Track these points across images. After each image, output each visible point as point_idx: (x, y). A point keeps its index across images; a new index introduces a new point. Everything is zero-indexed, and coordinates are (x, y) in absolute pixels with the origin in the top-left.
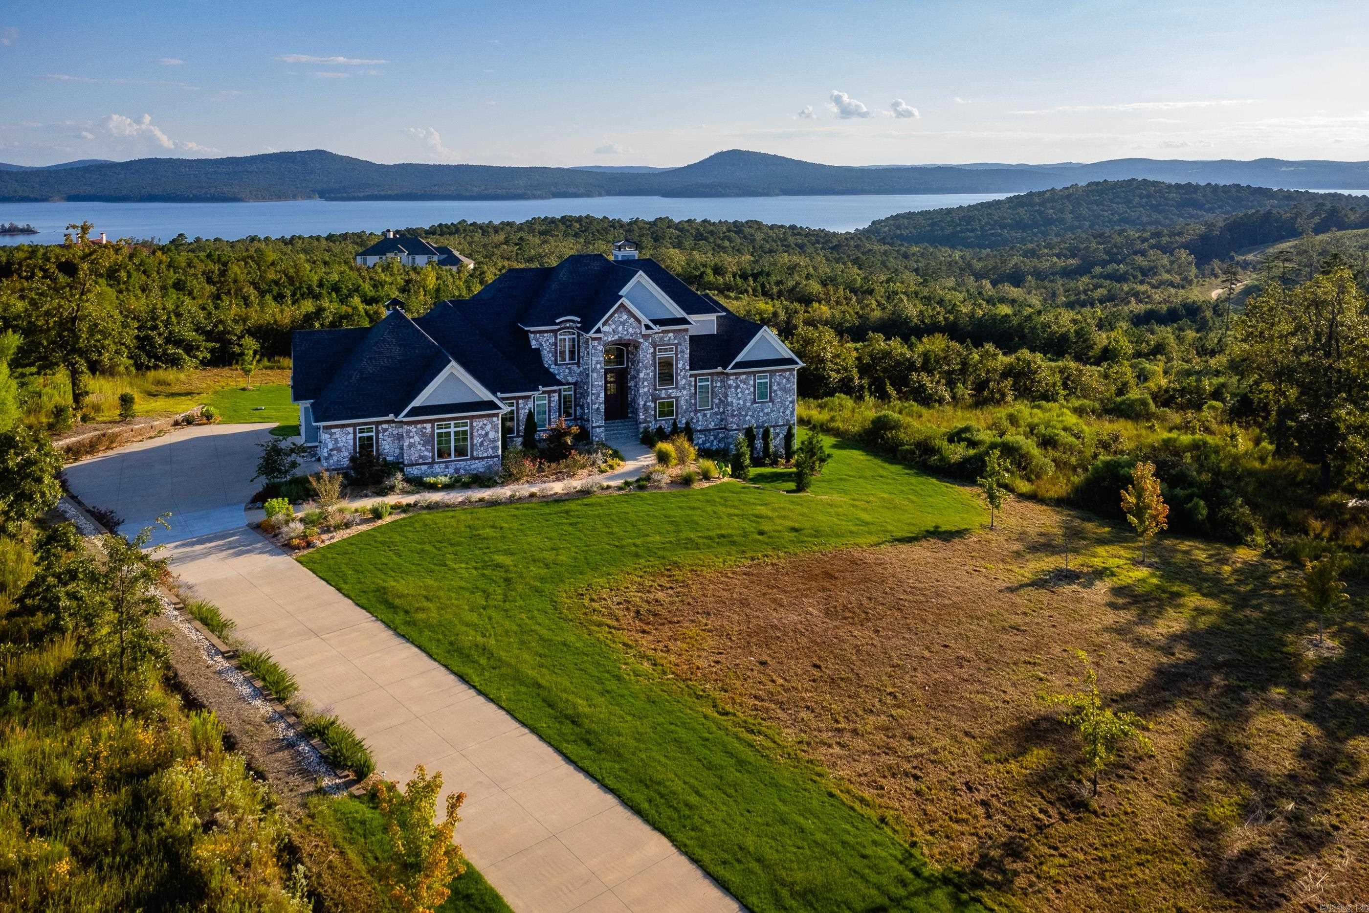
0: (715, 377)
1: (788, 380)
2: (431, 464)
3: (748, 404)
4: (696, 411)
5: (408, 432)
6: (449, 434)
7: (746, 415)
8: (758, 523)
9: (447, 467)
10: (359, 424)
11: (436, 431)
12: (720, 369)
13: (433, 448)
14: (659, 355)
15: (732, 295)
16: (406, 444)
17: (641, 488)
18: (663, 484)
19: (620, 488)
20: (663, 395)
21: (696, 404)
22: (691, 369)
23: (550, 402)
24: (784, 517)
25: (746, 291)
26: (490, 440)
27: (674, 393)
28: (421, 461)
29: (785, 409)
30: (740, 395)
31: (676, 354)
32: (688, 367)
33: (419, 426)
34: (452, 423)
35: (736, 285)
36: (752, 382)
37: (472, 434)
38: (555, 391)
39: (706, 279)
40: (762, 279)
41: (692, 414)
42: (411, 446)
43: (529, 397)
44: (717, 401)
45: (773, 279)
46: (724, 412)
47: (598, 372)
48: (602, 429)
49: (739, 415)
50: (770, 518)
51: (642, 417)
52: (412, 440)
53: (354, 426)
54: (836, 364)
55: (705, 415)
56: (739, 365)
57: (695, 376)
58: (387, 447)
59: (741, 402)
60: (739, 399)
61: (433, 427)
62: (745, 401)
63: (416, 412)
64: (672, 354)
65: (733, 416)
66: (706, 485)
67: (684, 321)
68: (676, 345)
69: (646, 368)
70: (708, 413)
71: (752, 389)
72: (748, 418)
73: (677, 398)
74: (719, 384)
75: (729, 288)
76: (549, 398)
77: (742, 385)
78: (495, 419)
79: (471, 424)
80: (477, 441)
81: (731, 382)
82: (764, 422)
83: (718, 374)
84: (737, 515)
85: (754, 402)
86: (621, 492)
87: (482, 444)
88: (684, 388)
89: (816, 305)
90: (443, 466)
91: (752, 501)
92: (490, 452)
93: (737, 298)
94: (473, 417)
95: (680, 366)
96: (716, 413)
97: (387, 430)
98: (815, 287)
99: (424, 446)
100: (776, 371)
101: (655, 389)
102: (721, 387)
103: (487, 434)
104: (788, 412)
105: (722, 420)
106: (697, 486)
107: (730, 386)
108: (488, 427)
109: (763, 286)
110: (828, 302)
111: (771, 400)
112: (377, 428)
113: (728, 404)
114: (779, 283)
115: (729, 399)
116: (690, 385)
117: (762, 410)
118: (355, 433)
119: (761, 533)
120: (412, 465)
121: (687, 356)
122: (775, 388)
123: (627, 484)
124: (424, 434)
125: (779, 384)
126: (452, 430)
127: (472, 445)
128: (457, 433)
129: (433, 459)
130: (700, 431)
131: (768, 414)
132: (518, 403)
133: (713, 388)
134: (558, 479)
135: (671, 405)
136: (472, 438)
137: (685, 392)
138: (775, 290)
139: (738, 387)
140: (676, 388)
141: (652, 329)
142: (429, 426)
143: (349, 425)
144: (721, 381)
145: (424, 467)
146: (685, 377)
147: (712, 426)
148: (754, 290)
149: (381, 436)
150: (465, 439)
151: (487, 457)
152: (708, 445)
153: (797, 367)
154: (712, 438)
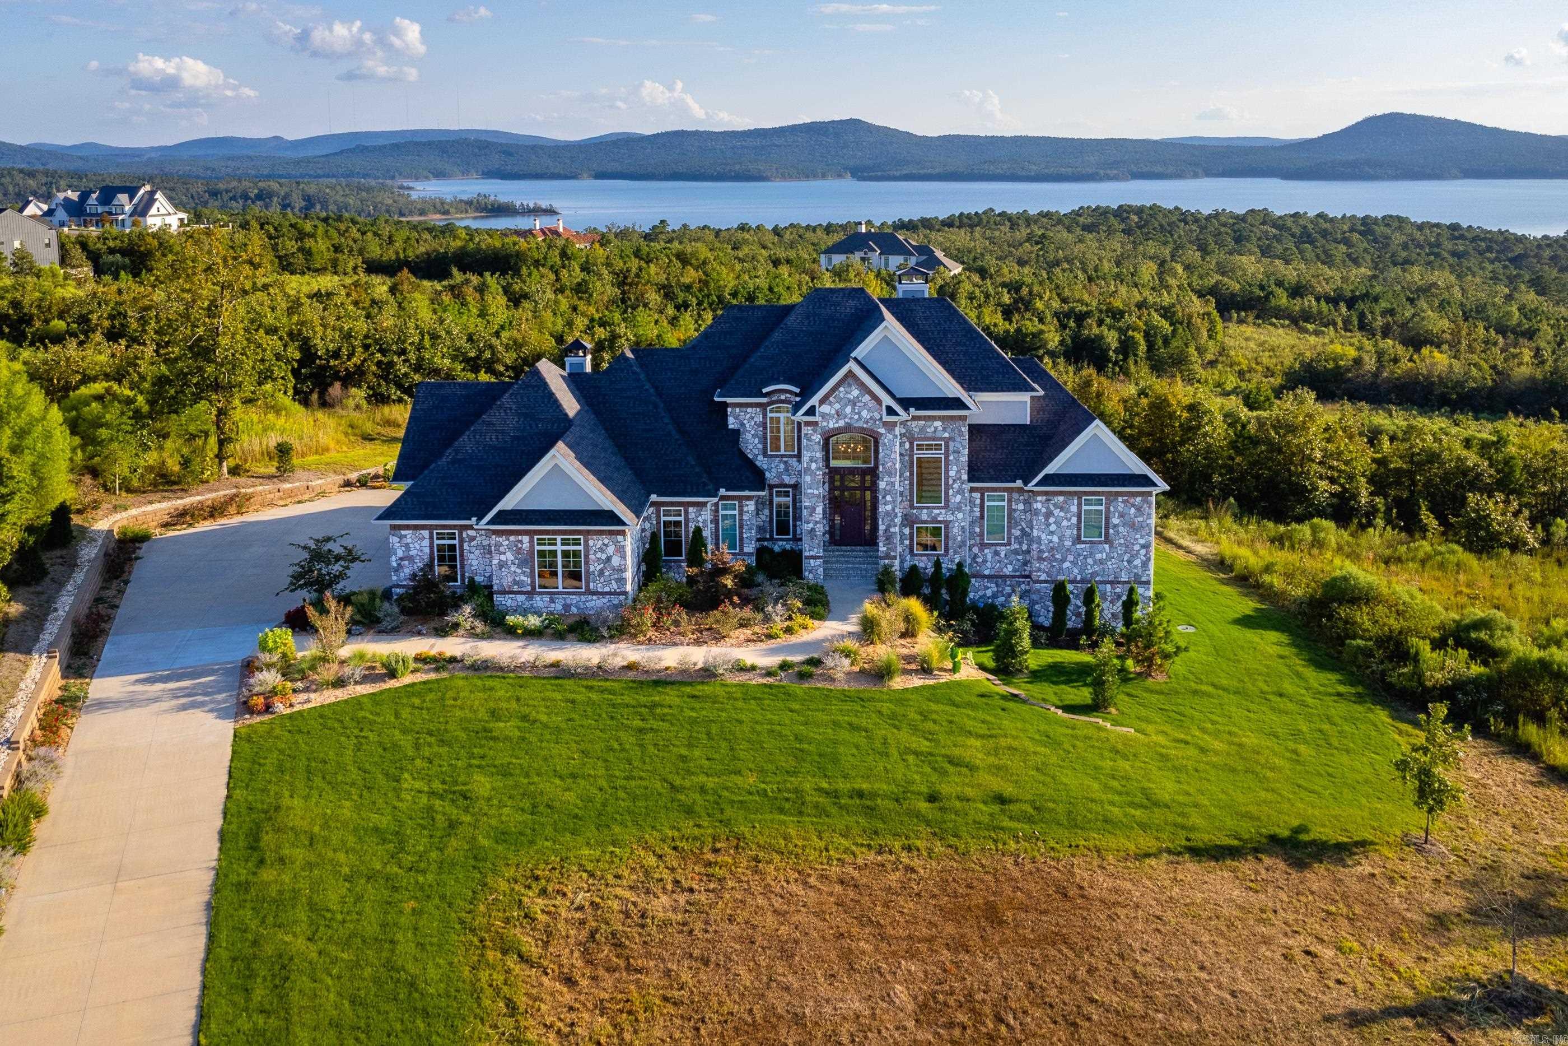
0: (1015, 496)
1: (1139, 509)
2: (531, 594)
3: (1068, 543)
4: (983, 546)
5: (498, 545)
6: (554, 553)
7: (1064, 560)
9: (552, 601)
10: (436, 527)
11: (537, 548)
12: (1019, 484)
13: (533, 571)
14: (918, 454)
15: (1310, 327)
16: (495, 562)
17: (803, 676)
18: (839, 676)
19: (769, 673)
20: (924, 517)
21: (981, 535)
22: (970, 480)
23: (741, 513)
25: (1335, 324)
26: (614, 569)
27: (943, 515)
28: (516, 588)
29: (1134, 556)
30: (1053, 528)
31: (947, 455)
32: (965, 477)
33: (512, 538)
34: (559, 538)
35: (1320, 312)
36: (1074, 509)
37: (587, 556)
38: (749, 498)
39: (1273, 302)
40: (1360, 305)
41: (976, 550)
42: (502, 565)
43: (706, 504)
44: (1017, 532)
45: (1384, 304)
46: (1028, 552)
47: (815, 474)
48: (819, 562)
49: (1052, 559)
51: (882, 548)
52: (503, 558)
53: (430, 528)
55: (997, 553)
56: (1048, 480)
57: (982, 491)
58: (474, 562)
59: (1055, 539)
60: (1052, 533)
61: (531, 541)
62: (1061, 539)
63: (504, 517)
64: (940, 453)
65: (1040, 559)
66: (917, 681)
68: (947, 440)
69: (890, 474)
70: (1003, 551)
71: (1074, 520)
72: (1066, 565)
73: (947, 523)
74: (1021, 506)
75: (1307, 316)
76: (741, 507)
77: (1056, 512)
78: (620, 538)
79: (586, 542)
80: (595, 567)
81: (1039, 506)
82: (1094, 574)
83: (1020, 490)
85: (1078, 540)
86: (770, 680)
87: (601, 572)
88: (959, 509)
90: (547, 598)
92: (614, 586)
93: (1317, 333)
94: (588, 532)
95: (952, 474)
96: (1016, 552)
97: (473, 539)
98: (1437, 323)
99: (519, 566)
100: (1121, 494)
101: (912, 507)
102: (1025, 512)
103: (609, 559)
104: (1137, 562)
105: (1025, 563)
106: (898, 683)
107: (1037, 512)
108: (611, 550)
109: (1362, 316)
110: (1454, 345)
111: (1107, 540)
112: (461, 534)
113: (1031, 541)
114: (1385, 313)
115: (1035, 533)
116: (972, 502)
117: (1091, 554)
118: (431, 538)
119: (933, 798)
120: (503, 592)
121: (964, 459)
122: (1115, 521)
123: (784, 666)
124: (519, 551)
125: (1122, 515)
126: (559, 548)
127: (587, 571)
128: (566, 554)
129: (533, 588)
130: (989, 577)
131: (1101, 562)
132: (687, 513)
133: (1011, 511)
134: (698, 642)
135: (936, 532)
136: (587, 563)
137: (960, 516)
138: (1380, 322)
139: (1049, 514)
140: (946, 507)
142: (526, 539)
143: (423, 527)
144: (1026, 502)
145: (521, 598)
146: (960, 491)
147: (1008, 570)
148: (1347, 322)
149: (466, 546)
150: (577, 564)
151: (610, 593)
152: (1002, 599)
153: (1155, 491)
154: (1008, 589)
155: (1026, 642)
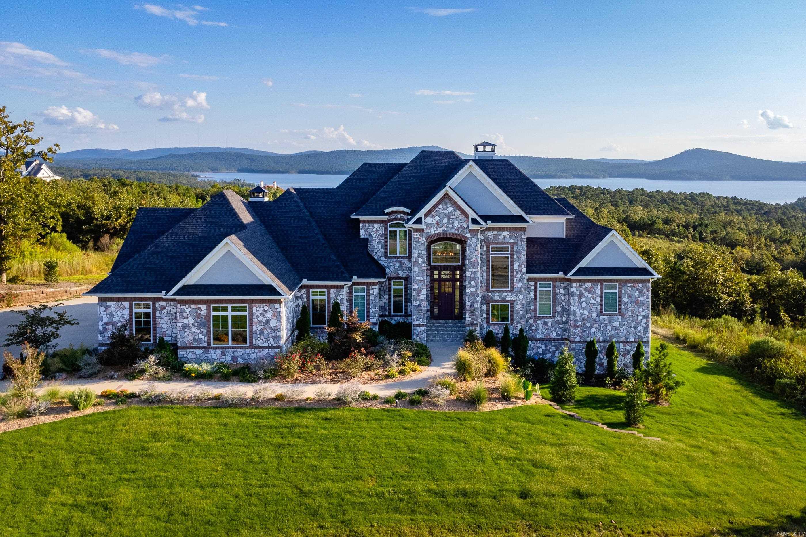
0: (558, 284)
1: (641, 292)
2: (207, 349)
3: (594, 315)
4: (536, 318)
5: (182, 312)
6: (225, 318)
7: (591, 327)
8: (530, 474)
9: (223, 354)
10: (135, 299)
11: (213, 313)
12: (561, 275)
13: (209, 331)
14: (492, 254)
15: (676, 239)
16: (180, 324)
17: (413, 403)
18: (441, 402)
19: (387, 401)
20: (497, 298)
21: (535, 310)
22: (528, 272)
23: (368, 294)
24: (573, 470)
25: (687, 237)
26: (271, 329)
27: (509, 296)
28: (195, 344)
29: (638, 324)
30: (584, 305)
31: (512, 255)
32: (524, 270)
33: (193, 306)
34: (230, 306)
35: (679, 232)
36: (598, 292)
37: (251, 320)
38: (374, 284)
40: (699, 229)
41: (531, 321)
42: (185, 327)
43: (342, 287)
44: (559, 309)
45: (710, 229)
46: (567, 322)
47: (420, 266)
48: (423, 328)
49: (583, 326)
50: (552, 470)
51: (468, 319)
52: (186, 321)
53: (130, 300)
54: (728, 287)
55: (545, 323)
56: (582, 271)
57: (535, 280)
58: (165, 326)
59: (586, 312)
60: (583, 308)
61: (208, 309)
62: (590, 312)
63: (187, 290)
64: (508, 254)
65: (576, 326)
66: (500, 406)
67: (519, 219)
68: (512, 245)
69: (474, 266)
70: (550, 321)
71: (598, 299)
72: (593, 330)
73: (512, 302)
74: (562, 291)
75: (674, 234)
76: (368, 290)
77: (586, 294)
78: (277, 306)
79: (251, 309)
80: (257, 328)
81: (575, 289)
82: (612, 336)
83: (562, 280)
84: (506, 459)
85: (601, 313)
86: (388, 406)
87: (262, 332)
88: (520, 292)
89: (739, 248)
90: (219, 352)
91: (544, 436)
92: (272, 342)
93: (679, 242)
94: (252, 301)
95: (516, 267)
96: (558, 323)
97: (164, 308)
98: (742, 236)
99: (198, 328)
100: (628, 281)
101: (488, 291)
102: (565, 295)
103: (268, 321)
104: (640, 328)
105: (565, 330)
106: (486, 407)
107: (573, 294)
108: (269, 315)
109: (701, 234)
110: (751, 247)
111: (620, 313)
112: (154, 305)
113: (569, 314)
114: (712, 232)
115: (572, 308)
116: (529, 288)
117: (610, 323)
118: (131, 308)
119: (524, 495)
120: (185, 348)
121: (524, 257)
122: (625, 300)
123: (399, 396)
124: (198, 316)
125: (630, 296)
126: (230, 314)
127: (251, 331)
128: (234, 318)
129: (209, 344)
130: (540, 340)
131: (616, 328)
132: (329, 293)
133: (555, 294)
134: (333, 381)
135: (505, 308)
136: (251, 325)
137: (521, 297)
138: (710, 237)
139: (581, 295)
140: (512, 291)
141: (478, 223)
142: (204, 307)
143: (125, 299)
144: (565, 288)
145: (199, 352)
146: (521, 280)
147: (553, 335)
148: (693, 237)
149: (158, 313)
150: (244, 326)
151: (268, 347)
152: (549, 355)
153: (651, 279)
154: (553, 349)
155: (574, 380)
